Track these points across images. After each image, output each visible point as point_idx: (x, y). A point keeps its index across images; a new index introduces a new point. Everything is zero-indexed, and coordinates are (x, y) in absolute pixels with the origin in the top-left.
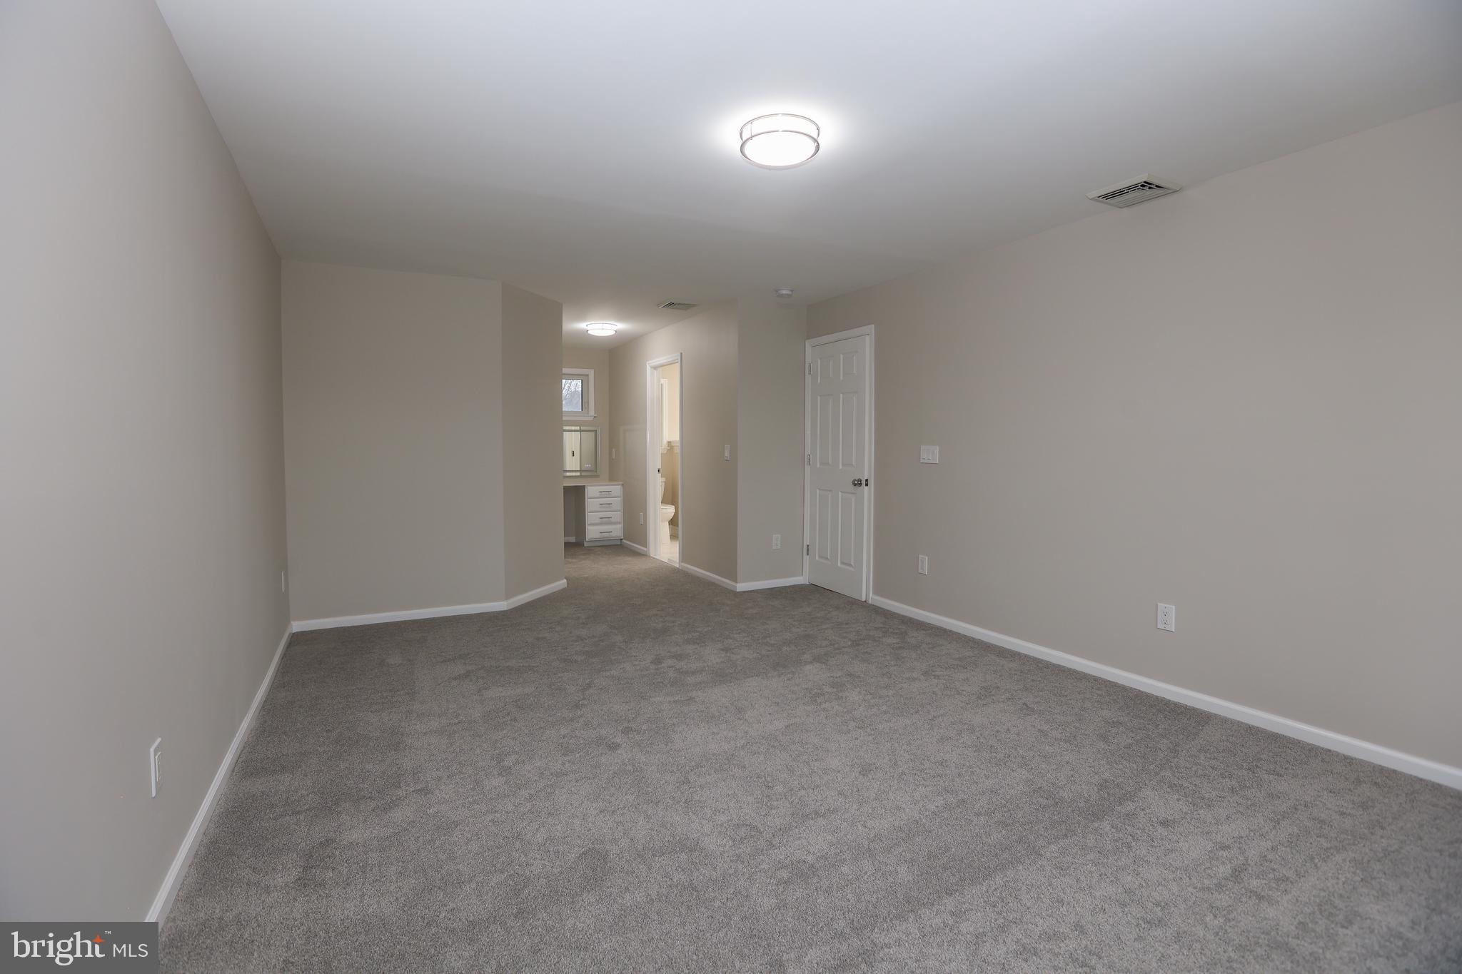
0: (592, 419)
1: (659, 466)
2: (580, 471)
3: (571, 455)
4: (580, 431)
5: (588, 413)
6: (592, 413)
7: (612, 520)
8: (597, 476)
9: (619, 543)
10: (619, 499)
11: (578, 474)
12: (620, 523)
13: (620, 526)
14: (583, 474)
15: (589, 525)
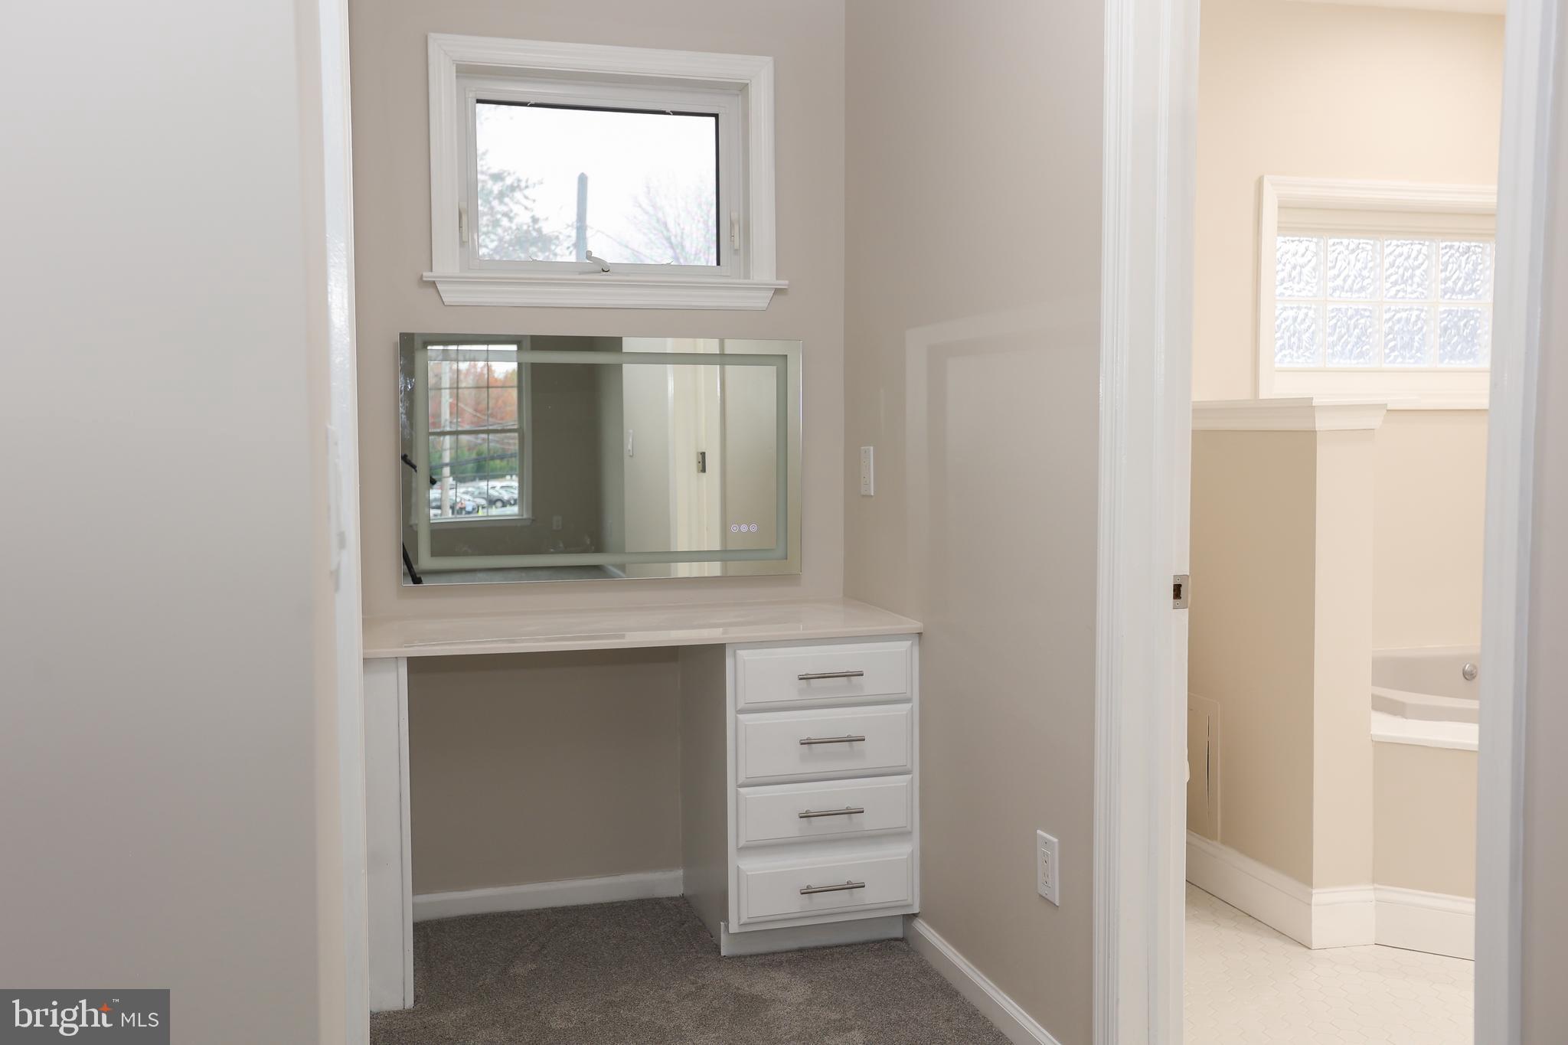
0: (760, 301)
1: (1183, 567)
2: (722, 555)
3: (694, 465)
4: (722, 359)
5: (747, 276)
6: (765, 270)
7: (866, 823)
8: (789, 578)
9: (898, 933)
10: (907, 706)
11: (713, 569)
12: (899, 835)
13: (904, 852)
14: (735, 568)
15: (745, 850)
